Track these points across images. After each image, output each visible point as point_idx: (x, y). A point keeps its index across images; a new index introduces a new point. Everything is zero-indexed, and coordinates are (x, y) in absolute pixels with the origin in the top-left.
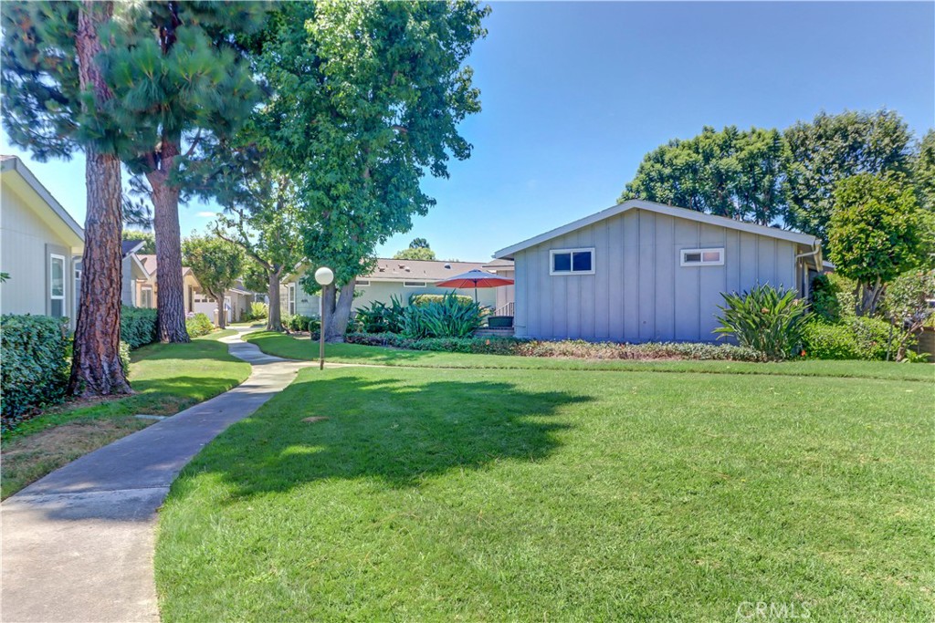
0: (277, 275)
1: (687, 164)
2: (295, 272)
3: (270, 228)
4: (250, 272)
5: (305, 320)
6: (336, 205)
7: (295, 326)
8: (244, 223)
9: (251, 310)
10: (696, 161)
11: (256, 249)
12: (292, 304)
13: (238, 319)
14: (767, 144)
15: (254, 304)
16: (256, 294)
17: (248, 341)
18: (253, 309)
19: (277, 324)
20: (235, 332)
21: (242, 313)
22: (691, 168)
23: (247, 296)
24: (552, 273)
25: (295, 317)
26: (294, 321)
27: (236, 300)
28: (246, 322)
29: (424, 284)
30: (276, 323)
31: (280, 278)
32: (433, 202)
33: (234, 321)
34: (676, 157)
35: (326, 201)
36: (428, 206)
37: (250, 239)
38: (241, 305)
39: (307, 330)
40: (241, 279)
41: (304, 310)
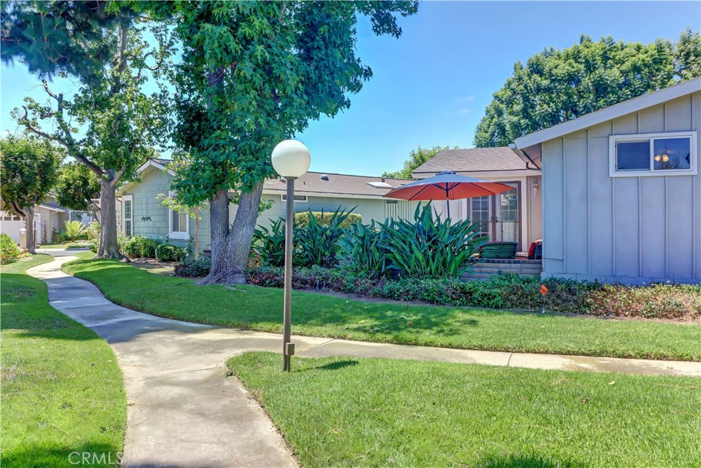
0: (112, 183)
1: (569, 74)
2: (139, 180)
3: (105, 116)
4: (64, 185)
5: (149, 244)
6: (247, 52)
7: (134, 251)
8: (65, 112)
9: (65, 229)
10: (578, 71)
11: (82, 148)
12: (128, 223)
13: (49, 239)
14: (652, 56)
15: (69, 222)
16: (71, 211)
17: (76, 276)
18: (68, 228)
19: (113, 249)
20: (48, 258)
21: (54, 233)
22: (572, 78)
23: (59, 213)
24: (613, 173)
25: (133, 239)
26: (133, 245)
27: (48, 218)
28: (60, 243)
29: (304, 198)
30: (110, 248)
31: (115, 188)
32: (368, 73)
33: (44, 243)
34: (556, 67)
35: (233, 45)
36: (361, 79)
37: (73, 135)
38: (52, 224)
39: (154, 257)
40: (53, 193)
41: (145, 230)
